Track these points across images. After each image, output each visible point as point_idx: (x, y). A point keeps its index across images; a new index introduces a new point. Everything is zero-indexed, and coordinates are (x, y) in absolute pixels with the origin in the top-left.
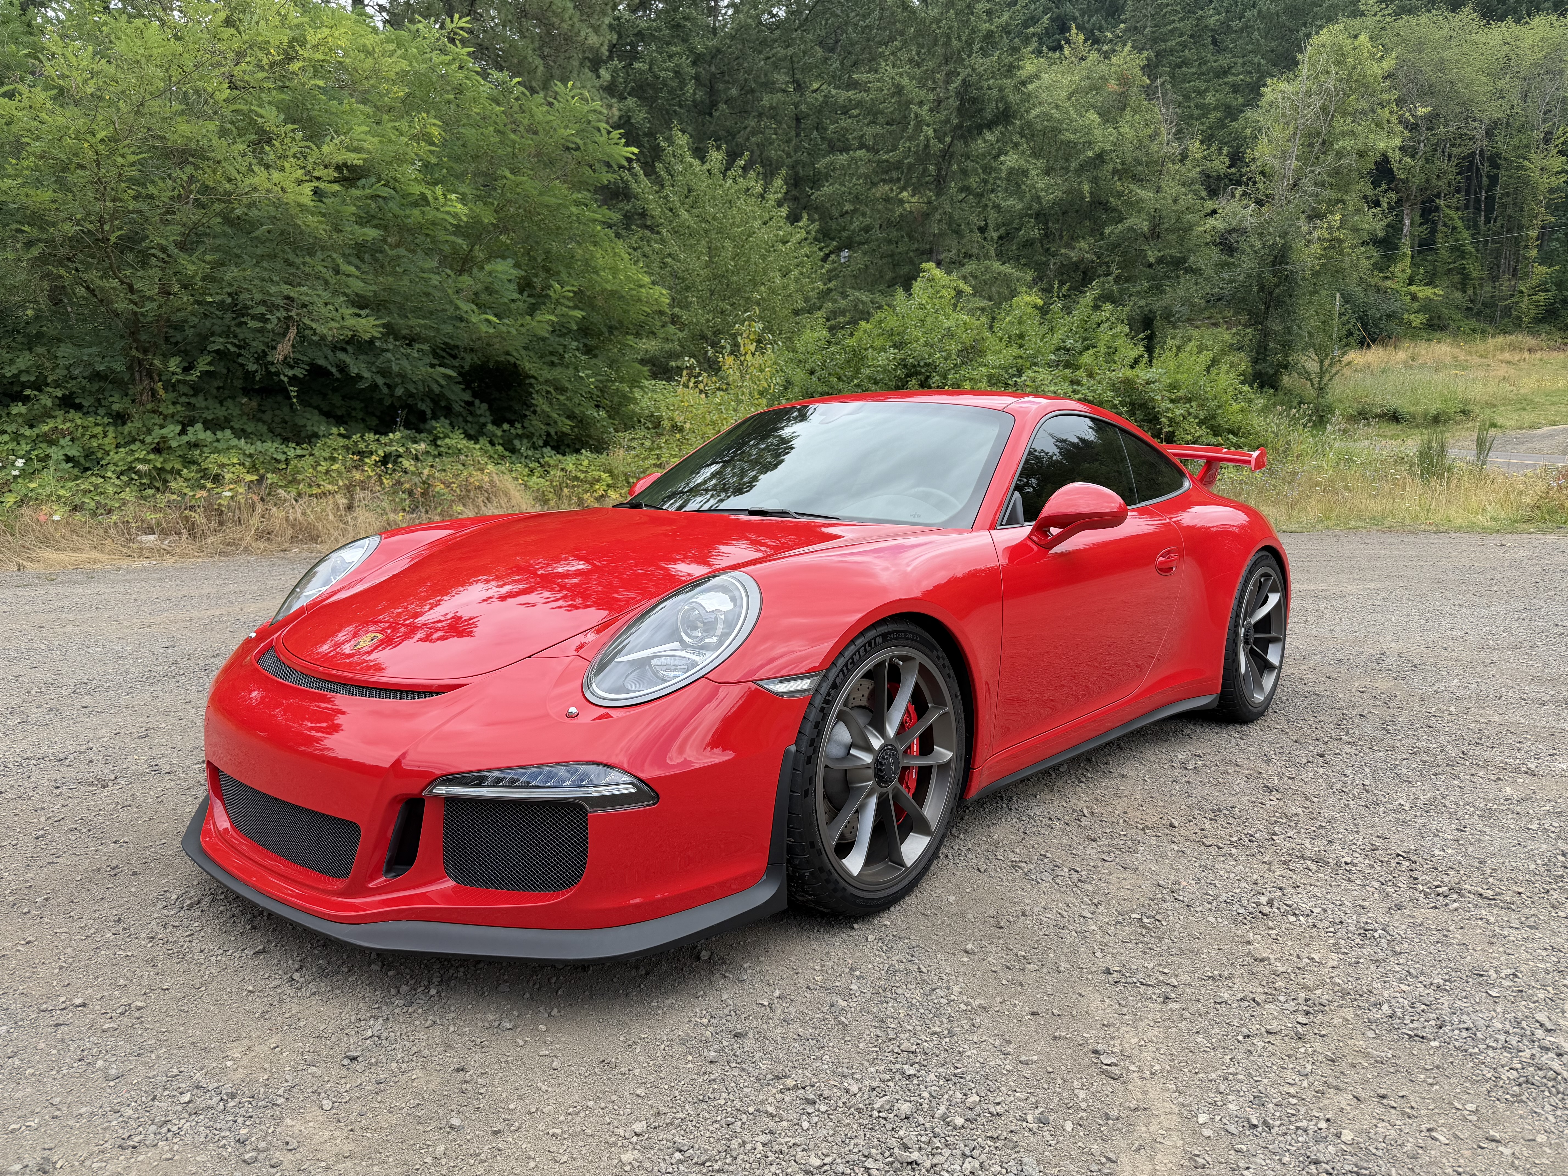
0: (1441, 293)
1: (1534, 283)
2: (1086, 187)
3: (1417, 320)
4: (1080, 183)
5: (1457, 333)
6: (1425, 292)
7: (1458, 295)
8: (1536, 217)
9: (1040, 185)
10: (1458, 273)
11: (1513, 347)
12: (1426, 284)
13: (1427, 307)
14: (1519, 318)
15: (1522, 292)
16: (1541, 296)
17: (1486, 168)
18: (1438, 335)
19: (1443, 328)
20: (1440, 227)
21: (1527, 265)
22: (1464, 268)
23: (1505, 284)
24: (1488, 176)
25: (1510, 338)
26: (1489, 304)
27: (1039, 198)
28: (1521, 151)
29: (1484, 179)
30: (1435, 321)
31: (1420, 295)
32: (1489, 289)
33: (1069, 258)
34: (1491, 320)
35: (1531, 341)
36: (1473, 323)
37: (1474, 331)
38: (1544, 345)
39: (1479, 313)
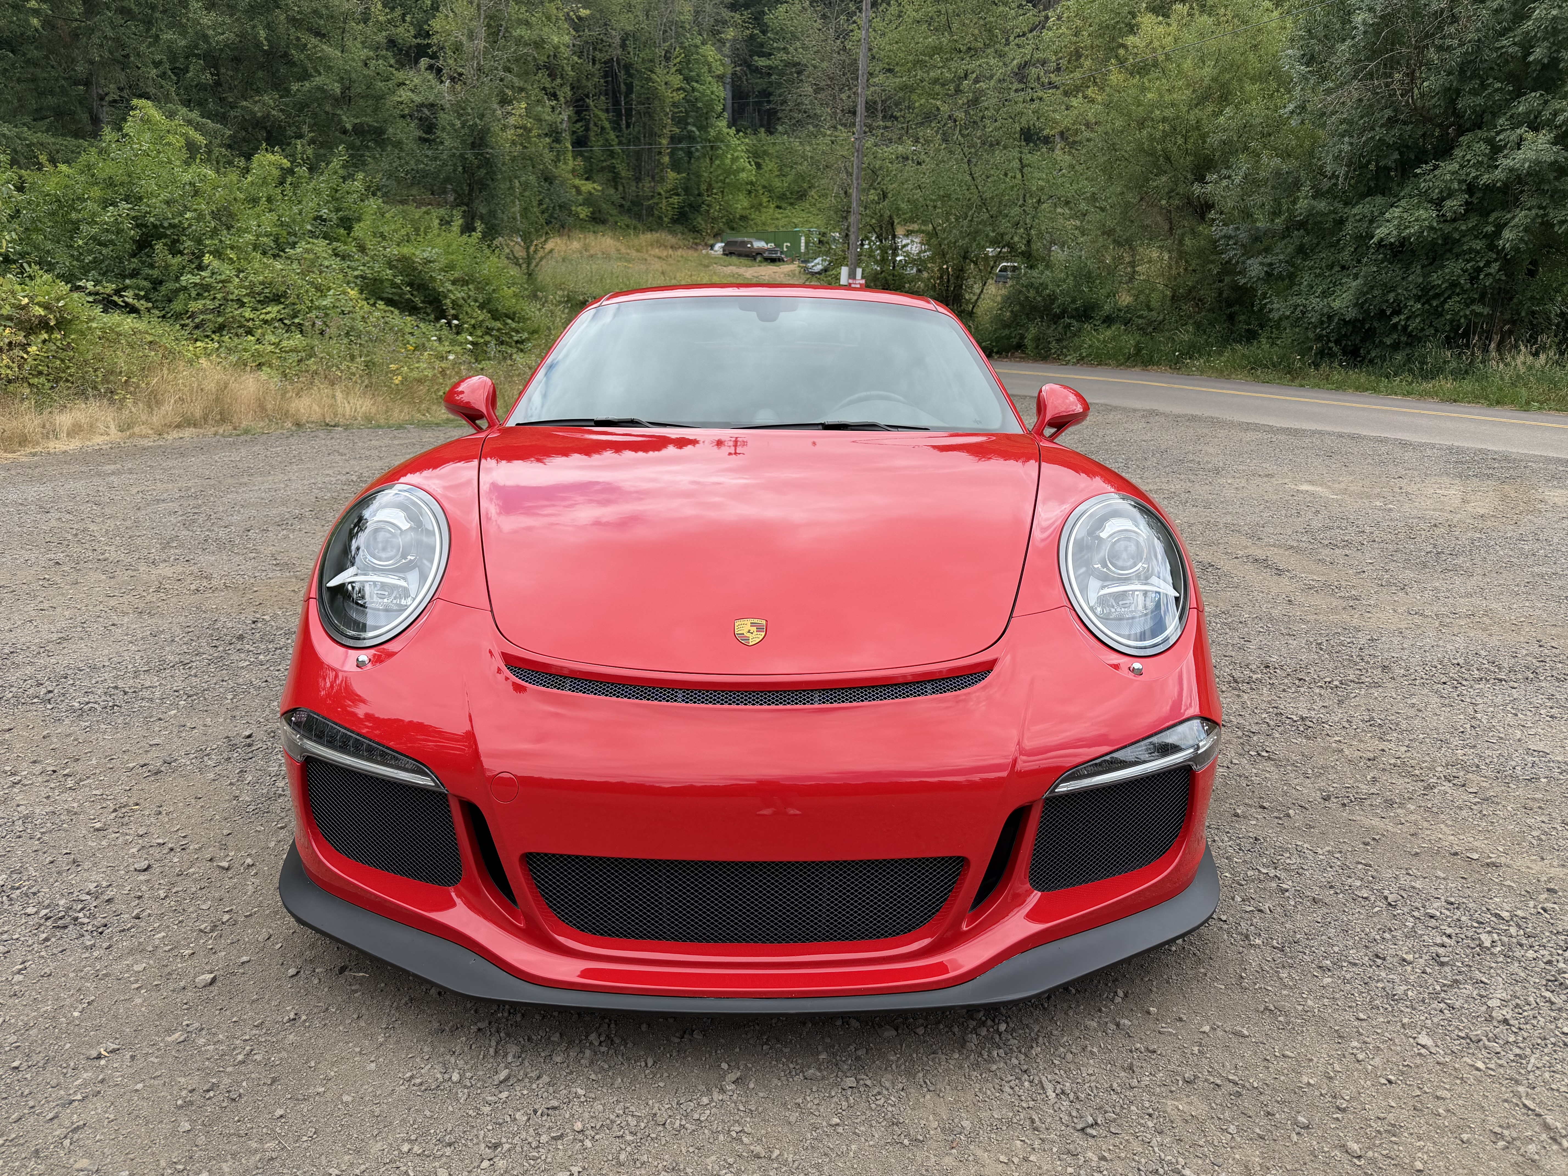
0: (599, 188)
1: (669, 187)
2: (262, 34)
3: (584, 212)
4: (254, 27)
5: (615, 227)
6: (587, 186)
7: (612, 191)
8: (665, 127)
9: (205, 21)
10: (610, 172)
11: (661, 245)
12: (587, 179)
13: (589, 201)
14: (660, 218)
15: (660, 194)
16: (675, 200)
17: (622, 75)
18: (601, 228)
19: (603, 222)
20: (591, 125)
21: (662, 171)
22: (614, 167)
23: (647, 185)
24: (625, 84)
25: (656, 235)
26: (637, 203)
27: (205, 38)
28: (648, 65)
29: (622, 85)
30: (597, 215)
31: (583, 188)
32: (634, 188)
33: (254, 114)
34: (639, 217)
35: (671, 239)
36: (626, 219)
37: (628, 226)
38: (681, 243)
39: (629, 211)
